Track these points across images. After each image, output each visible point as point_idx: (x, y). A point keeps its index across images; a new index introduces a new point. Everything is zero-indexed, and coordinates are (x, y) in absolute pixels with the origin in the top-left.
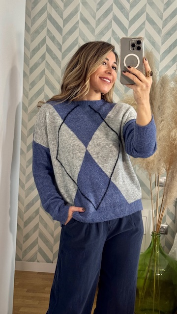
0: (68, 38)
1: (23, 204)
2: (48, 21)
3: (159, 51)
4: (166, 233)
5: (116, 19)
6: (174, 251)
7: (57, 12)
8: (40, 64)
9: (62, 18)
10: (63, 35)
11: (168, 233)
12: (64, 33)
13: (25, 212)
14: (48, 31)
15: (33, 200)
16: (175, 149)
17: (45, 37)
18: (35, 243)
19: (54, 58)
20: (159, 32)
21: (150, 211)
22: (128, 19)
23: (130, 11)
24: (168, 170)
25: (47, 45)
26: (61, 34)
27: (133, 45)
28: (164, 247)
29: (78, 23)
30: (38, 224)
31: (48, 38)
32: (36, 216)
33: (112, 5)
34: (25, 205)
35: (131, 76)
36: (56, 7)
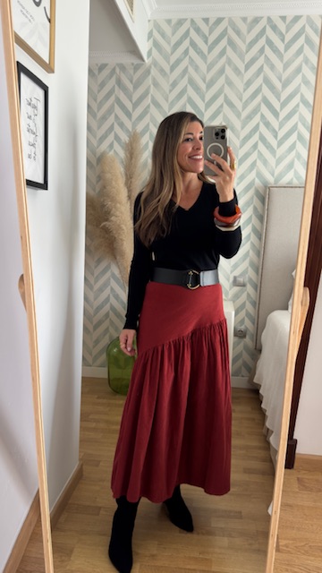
2: (116, 105)
4: (244, 336)
9: (131, 101)
10: (133, 120)
11: (247, 337)
13: (95, 315)
17: (113, 124)
25: (115, 132)
29: (149, 106)
30: (108, 327)
31: (116, 124)
33: (186, 85)
34: (95, 308)
36: (124, 89)
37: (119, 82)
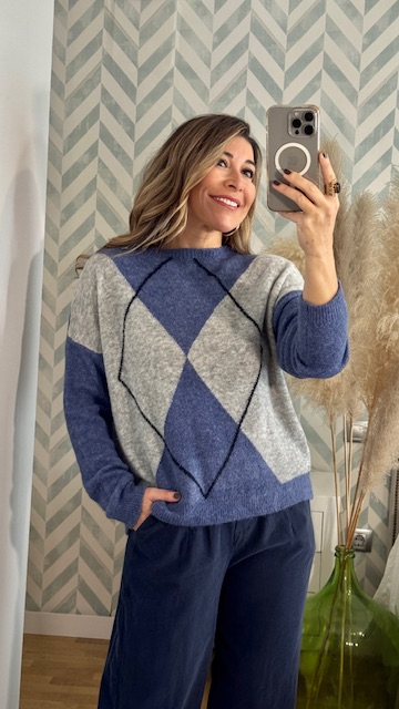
0: (149, 108)
1: (44, 480)
2: (104, 70)
3: (351, 139)
4: (368, 549)
5: (255, 66)
6: (384, 591)
7: (123, 49)
8: (85, 166)
9: (135, 63)
10: (138, 102)
11: (373, 550)
12: (140, 99)
13: (49, 500)
14: (105, 92)
15: (67, 473)
16: (388, 359)
17: (98, 106)
18: (71, 570)
19: (118, 152)
20: (353, 96)
21: (331, 500)
22: (282, 67)
23: (288, 50)
24: (371, 408)
25: (101, 124)
26: (134, 100)
27: (296, 123)
28: (363, 580)
29: (171, 74)
30: (78, 526)
31: (103, 109)
32: (74, 509)
33: (248, 35)
34: (50, 484)
35: (291, 193)
36: (122, 40)
37: (111, 25)
